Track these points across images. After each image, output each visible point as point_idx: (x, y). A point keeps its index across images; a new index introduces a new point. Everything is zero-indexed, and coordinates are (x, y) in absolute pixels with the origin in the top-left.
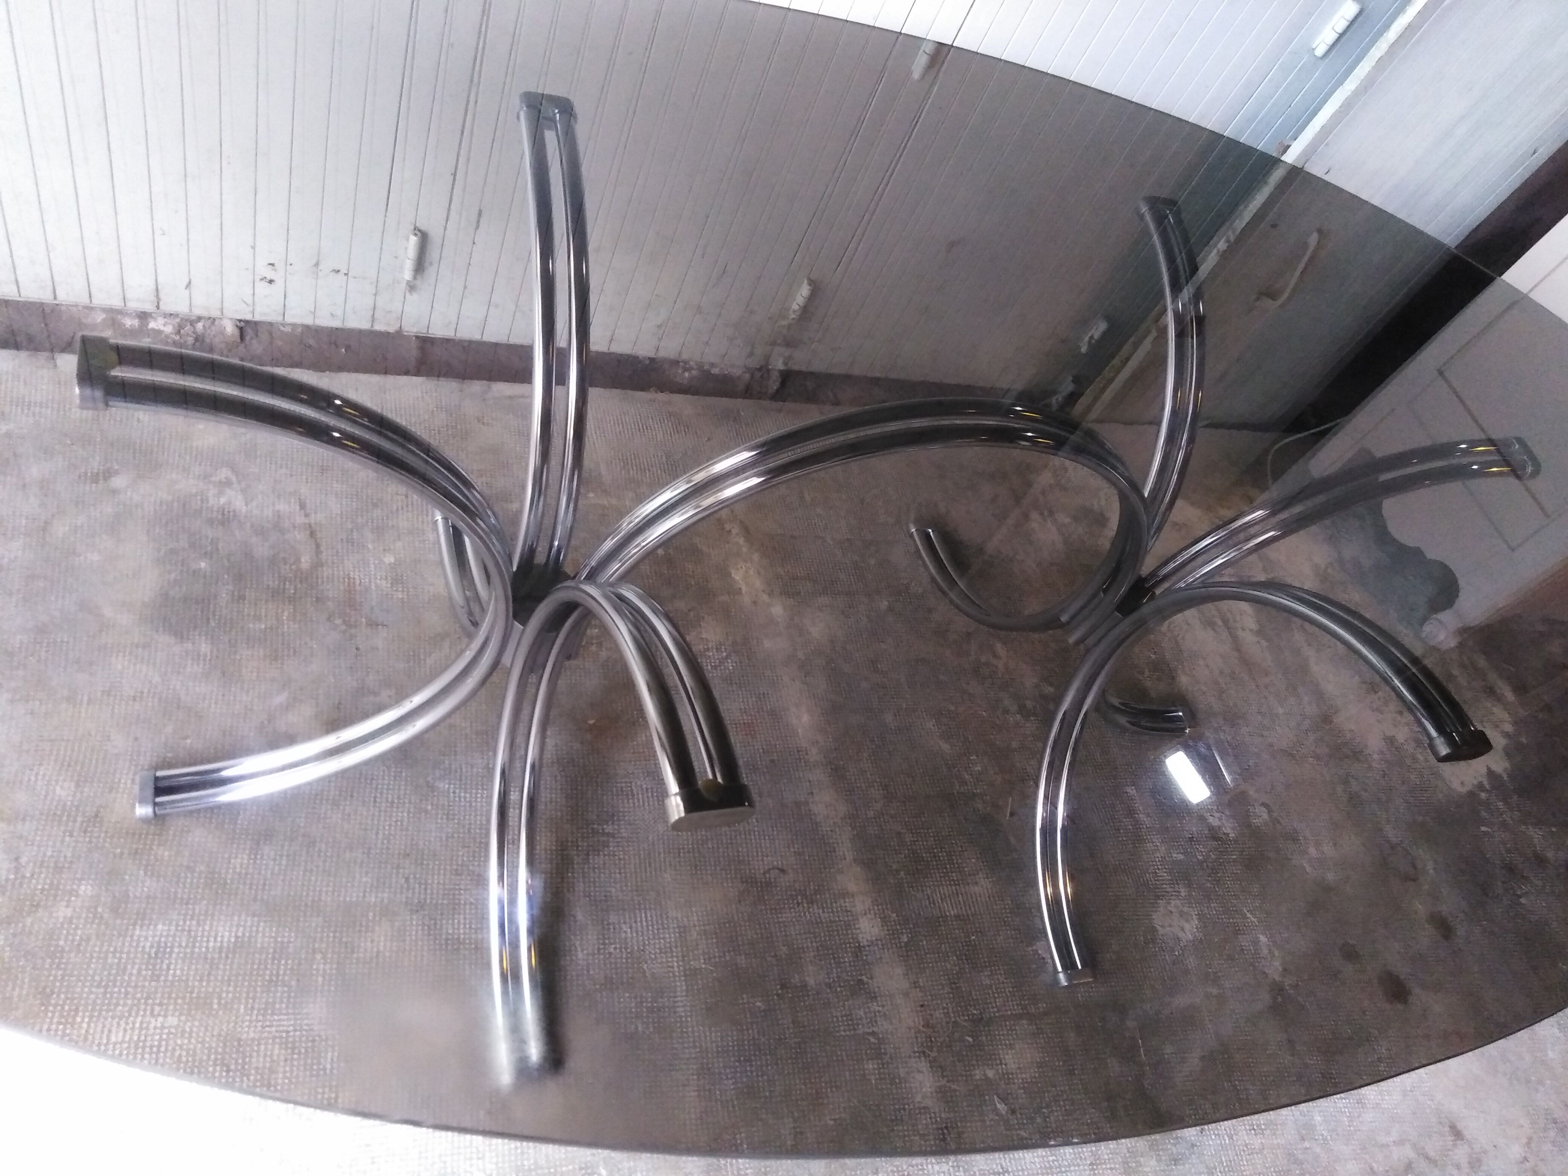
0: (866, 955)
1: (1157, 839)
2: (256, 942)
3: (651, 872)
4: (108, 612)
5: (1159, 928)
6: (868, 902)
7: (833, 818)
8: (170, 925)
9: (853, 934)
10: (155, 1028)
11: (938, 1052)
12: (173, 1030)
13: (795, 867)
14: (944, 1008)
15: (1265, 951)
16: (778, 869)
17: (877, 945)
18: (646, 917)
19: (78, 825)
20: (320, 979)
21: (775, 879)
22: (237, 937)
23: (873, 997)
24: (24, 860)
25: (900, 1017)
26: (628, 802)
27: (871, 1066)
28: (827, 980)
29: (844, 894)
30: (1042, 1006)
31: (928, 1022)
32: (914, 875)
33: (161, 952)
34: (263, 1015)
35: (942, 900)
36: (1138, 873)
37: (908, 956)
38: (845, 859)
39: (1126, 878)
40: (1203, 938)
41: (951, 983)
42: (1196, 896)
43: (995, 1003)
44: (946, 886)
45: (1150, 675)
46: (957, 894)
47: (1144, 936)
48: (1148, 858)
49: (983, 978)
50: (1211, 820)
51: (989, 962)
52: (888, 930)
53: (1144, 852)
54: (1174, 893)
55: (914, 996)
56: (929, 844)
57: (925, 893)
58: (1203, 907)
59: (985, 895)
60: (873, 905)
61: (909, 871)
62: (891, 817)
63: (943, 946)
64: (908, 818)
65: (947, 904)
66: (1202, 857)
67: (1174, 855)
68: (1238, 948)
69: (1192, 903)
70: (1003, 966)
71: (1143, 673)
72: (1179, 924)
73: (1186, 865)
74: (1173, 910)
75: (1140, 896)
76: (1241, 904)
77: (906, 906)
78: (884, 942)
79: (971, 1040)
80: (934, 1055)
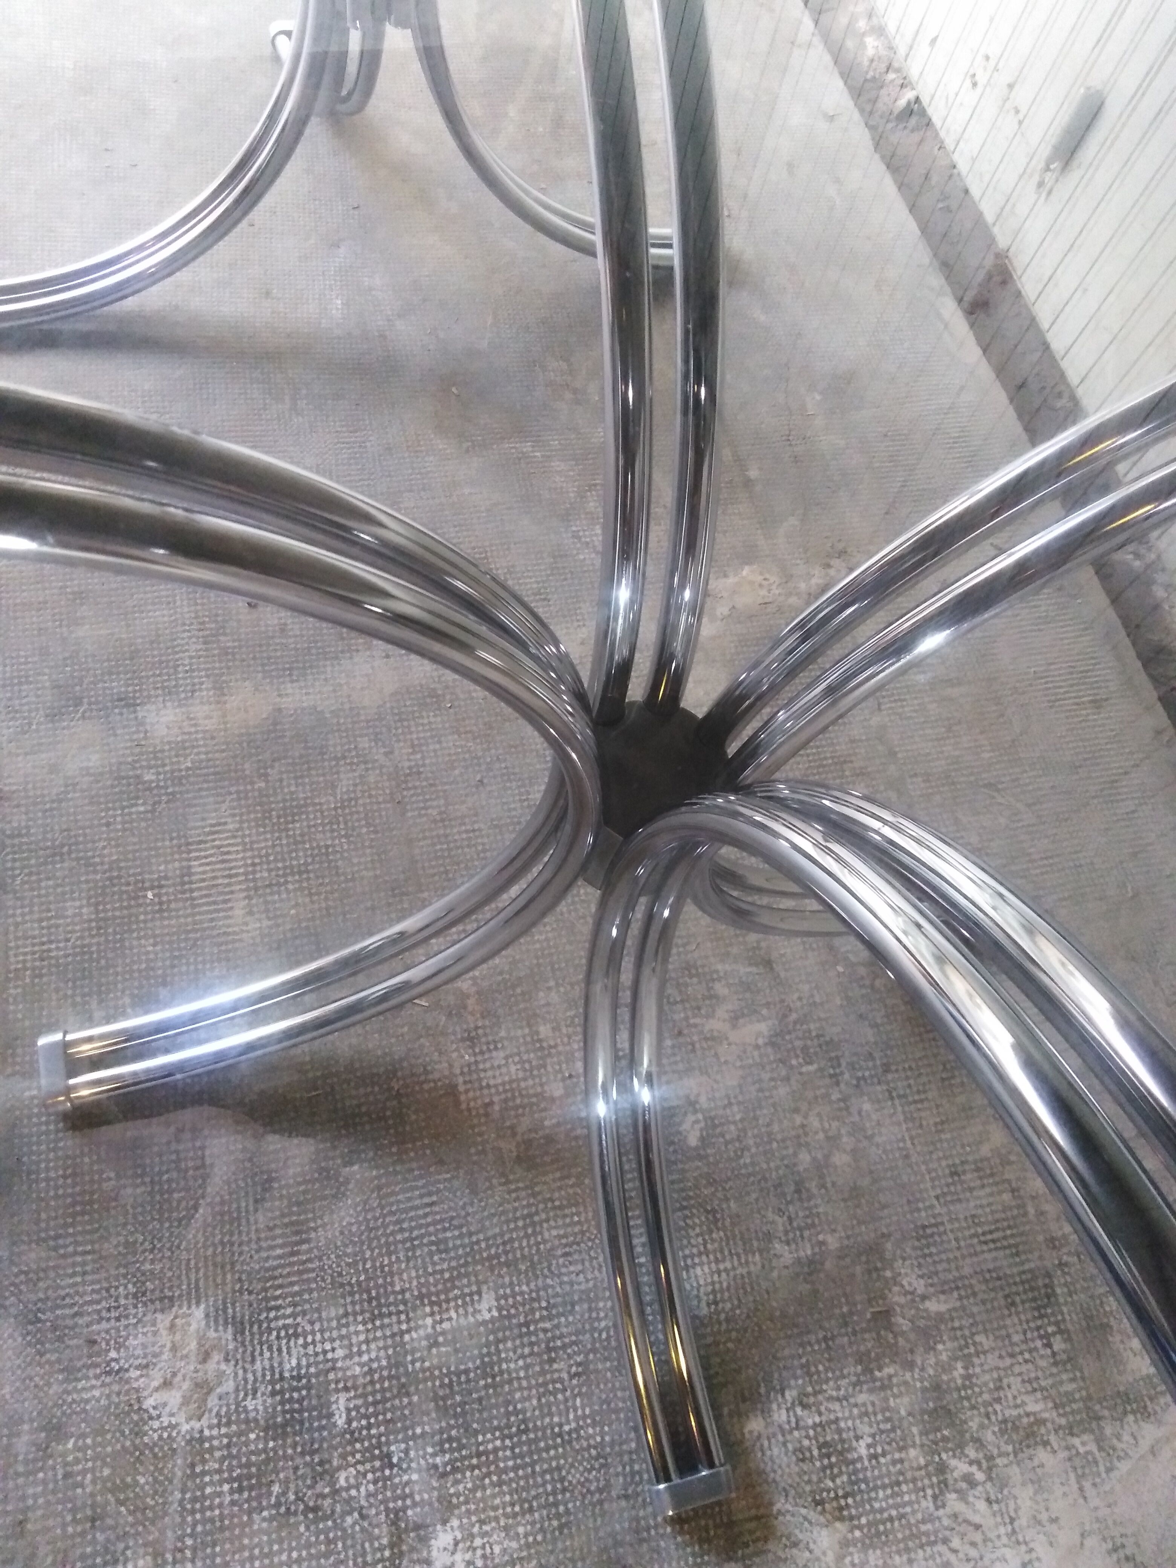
0: (121, 714)
1: (376, 1354)
5: (170, 1316)
6: (210, 725)
7: (347, 683)
9: (157, 697)
14: (28, 827)
17: (138, 732)
23: (53, 716)
25: (18, 755)
28: (82, 654)
29: (220, 689)
32: (261, 804)
35: (219, 847)
36: (292, 1284)
37: (119, 778)
38: (280, 696)
39: (279, 1252)
40: (146, 1439)
41: (70, 845)
42: (247, 1444)
43: (32, 921)
44: (243, 858)
45: (806, 1428)
46: (230, 876)
47: (152, 1272)
48: (329, 1320)
49: (77, 903)
50: (443, 1538)
51: (105, 919)
52: (162, 751)
53: (341, 1311)
54: (250, 1377)
55: (51, 780)
56: (319, 836)
57: (229, 820)
58: (223, 1459)
59: (229, 926)
60: (205, 732)
61: (267, 796)
62: (361, 776)
63: (136, 840)
64: (364, 805)
65: (211, 855)
66: (342, 1482)
67: (342, 1398)
68: (121, 1546)
69: (228, 1424)
70: (98, 944)
71: (805, 1406)
72: (179, 1377)
73: (322, 1428)
74: (211, 1366)
75: (240, 1280)
77: (205, 786)
78: (143, 743)
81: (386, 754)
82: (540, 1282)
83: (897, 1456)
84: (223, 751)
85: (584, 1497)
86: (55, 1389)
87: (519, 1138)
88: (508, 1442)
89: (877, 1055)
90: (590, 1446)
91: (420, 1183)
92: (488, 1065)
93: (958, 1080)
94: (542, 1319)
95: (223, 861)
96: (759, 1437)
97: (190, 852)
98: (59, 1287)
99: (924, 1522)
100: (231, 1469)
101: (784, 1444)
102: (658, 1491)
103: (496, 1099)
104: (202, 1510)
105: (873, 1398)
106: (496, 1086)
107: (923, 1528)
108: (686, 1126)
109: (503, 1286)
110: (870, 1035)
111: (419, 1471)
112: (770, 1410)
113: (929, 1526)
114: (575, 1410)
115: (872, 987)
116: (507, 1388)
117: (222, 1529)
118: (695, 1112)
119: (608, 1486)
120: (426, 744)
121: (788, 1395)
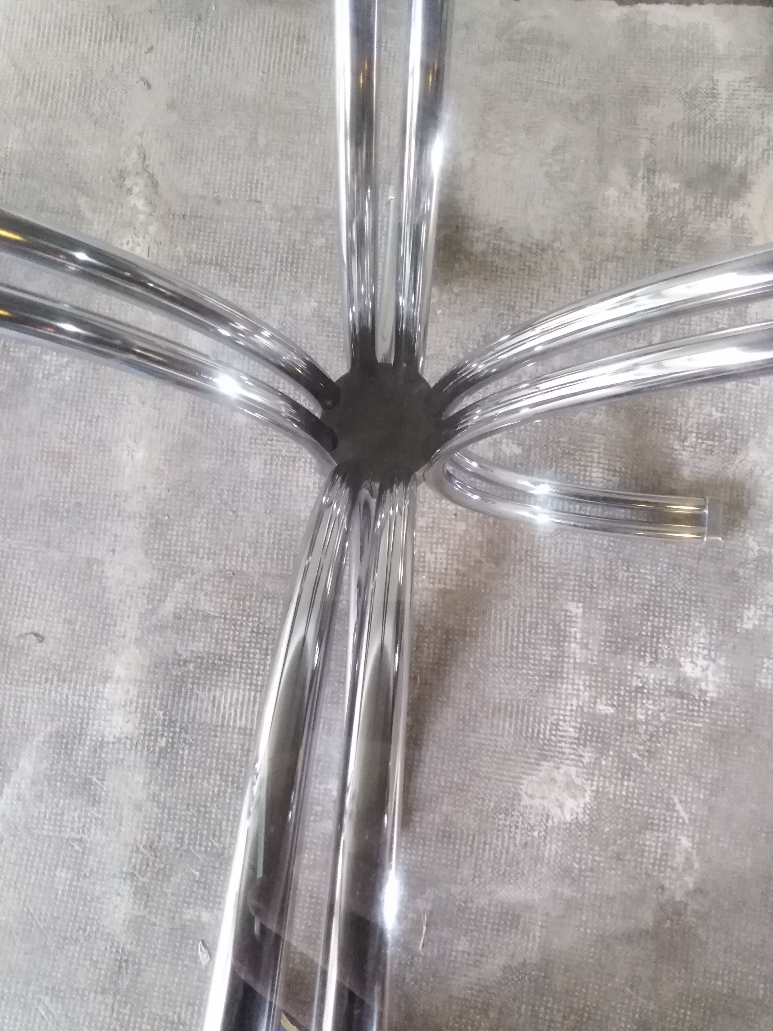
0: (107, 753)
1: (582, 681)
5: (525, 797)
6: (134, 692)
7: (128, 586)
9: (100, 725)
11: (151, 878)
13: (59, 636)
14: (178, 832)
15: (679, 860)
16: (36, 635)
17: (125, 744)
21: (29, 646)
23: (95, 801)
25: (120, 830)
27: (63, 875)
28: (48, 772)
29: (107, 678)
31: (153, 842)
32: (207, 669)
35: (231, 705)
36: (528, 721)
37: (158, 764)
38: (124, 637)
39: (507, 724)
40: (587, 823)
41: (200, 806)
42: (606, 766)
44: (244, 690)
45: (696, 443)
46: (255, 702)
47: (496, 802)
48: (555, 703)
50: (688, 669)
52: (145, 729)
53: (552, 695)
54: (572, 757)
55: (147, 811)
56: (243, 635)
57: (212, 694)
58: (611, 782)
60: (139, 696)
61: (201, 664)
62: (206, 595)
63: (209, 760)
64: (228, 599)
65: (236, 711)
66: (643, 717)
67: (599, 706)
68: (636, 846)
69: (593, 775)
71: (685, 439)
72: (559, 798)
73: (611, 723)
74: (559, 778)
75: (516, 751)
76: (675, 790)
77: (181, 705)
78: (135, 742)
79: (198, 874)
80: (144, 880)
81: (193, 574)
82: (571, 573)
83: (727, 396)
84: (158, 687)
85: (691, 584)
86: (545, 871)
87: (484, 560)
88: (651, 618)
89: (501, 311)
90: (668, 573)
91: (493, 629)
92: (433, 565)
93: (532, 265)
94: (592, 578)
95: (242, 704)
96: (692, 472)
97: (229, 726)
98: (488, 859)
99: (763, 395)
100: (617, 779)
101: (701, 459)
102: (707, 542)
103: (455, 567)
104: (633, 798)
105: (693, 398)
106: (447, 564)
107: (766, 396)
108: (508, 452)
109: (567, 595)
110: (486, 309)
111: (650, 673)
112: (681, 460)
113: (766, 393)
114: (646, 574)
115: (457, 295)
116: (622, 610)
117: (645, 790)
118: (501, 442)
119: (690, 568)
120: (193, 543)
121: (676, 447)
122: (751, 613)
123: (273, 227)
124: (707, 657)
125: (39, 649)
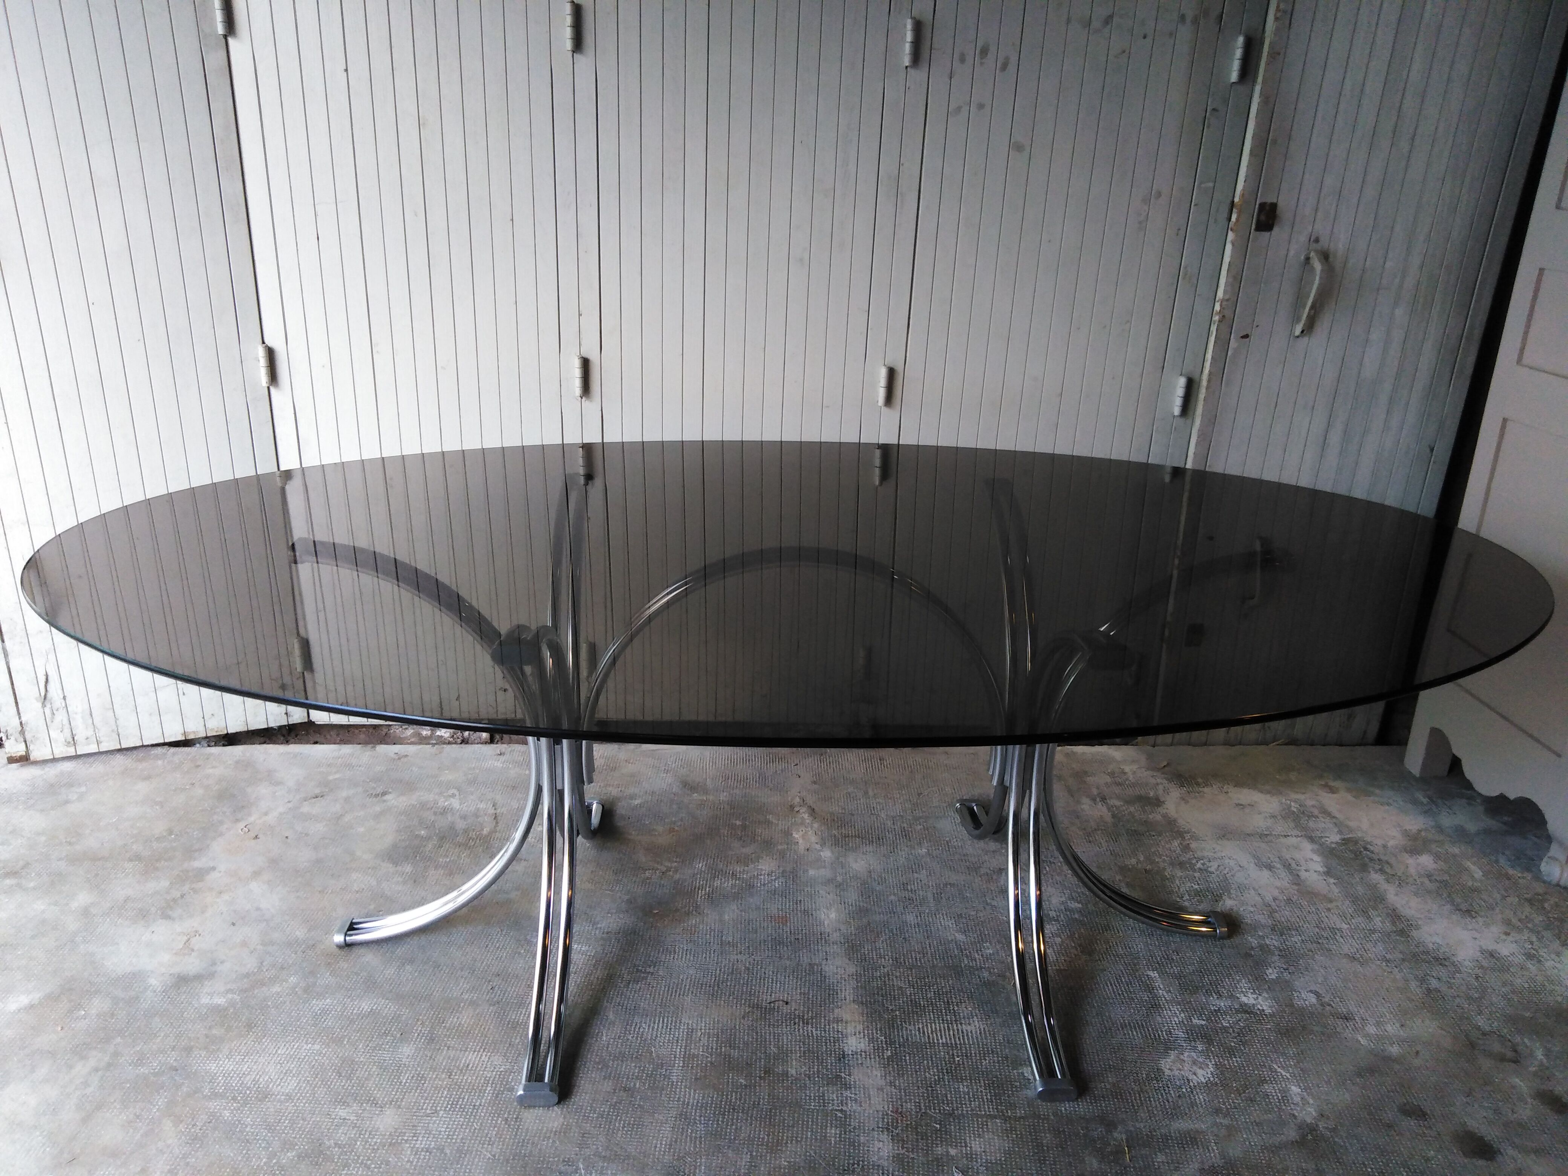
0: (849, 1060)
1: (1175, 1009)
2: (383, 1012)
3: (675, 996)
4: (359, 853)
5: (1166, 1070)
6: (860, 1027)
7: (841, 975)
8: (335, 1000)
9: (840, 1046)
10: (305, 1049)
11: (902, 1130)
12: (315, 1052)
13: (799, 1001)
14: (916, 1102)
15: (1296, 1099)
16: (783, 1001)
17: (861, 1055)
18: (663, 1021)
19: (301, 949)
20: (416, 1035)
21: (779, 1007)
22: (372, 1009)
23: (847, 1086)
24: (264, 964)
25: (870, 1103)
26: (670, 956)
27: (833, 1132)
28: (807, 1072)
29: (838, 1021)
30: (1020, 1113)
31: (898, 1109)
32: (909, 1014)
33: (325, 1012)
34: (373, 1050)
35: (932, 1032)
36: (1149, 1030)
38: (845, 1000)
39: (1135, 1033)
40: (1218, 1082)
42: (1216, 1051)
43: (970, 1104)
44: (939, 1023)
46: (949, 1029)
47: (1146, 1075)
48: (1163, 1021)
49: (961, 1086)
50: (1244, 999)
51: (970, 1077)
52: (874, 1047)
53: (1159, 1017)
54: (1189, 1047)
56: (929, 996)
57: (917, 1027)
58: (1223, 1059)
59: (976, 1032)
60: (864, 1030)
61: (904, 1011)
62: (896, 977)
63: (925, 1062)
64: (913, 979)
65: (937, 1035)
66: (1228, 1025)
67: (1194, 1021)
68: (1261, 1093)
69: (1209, 1056)
70: (984, 1080)
72: (1191, 1069)
73: (1207, 1028)
74: (1186, 1059)
75: (1148, 1046)
76: (1272, 1062)
77: (896, 1033)
78: (868, 1053)
79: (938, 1126)
80: (897, 1131)
81: (884, 967)
82: (1142, 958)
83: (1197, 879)
84: (876, 1024)
85: (1223, 960)
86: (1201, 1111)
88: (1206, 977)
91: (1102, 986)
95: (940, 1030)
97: (934, 1043)
98: (1156, 1107)
99: (1219, 878)
100: (1227, 1057)
104: (1244, 1067)
105: (1177, 880)
107: (1221, 878)
109: (1144, 968)
111: (1220, 1003)
114: (1191, 956)
116: (1185, 974)
117: (1250, 1062)
120: (880, 954)
121: (1178, 900)
122: (1270, 971)
123: (889, 823)
124: (1254, 993)
125: (785, 1009)
